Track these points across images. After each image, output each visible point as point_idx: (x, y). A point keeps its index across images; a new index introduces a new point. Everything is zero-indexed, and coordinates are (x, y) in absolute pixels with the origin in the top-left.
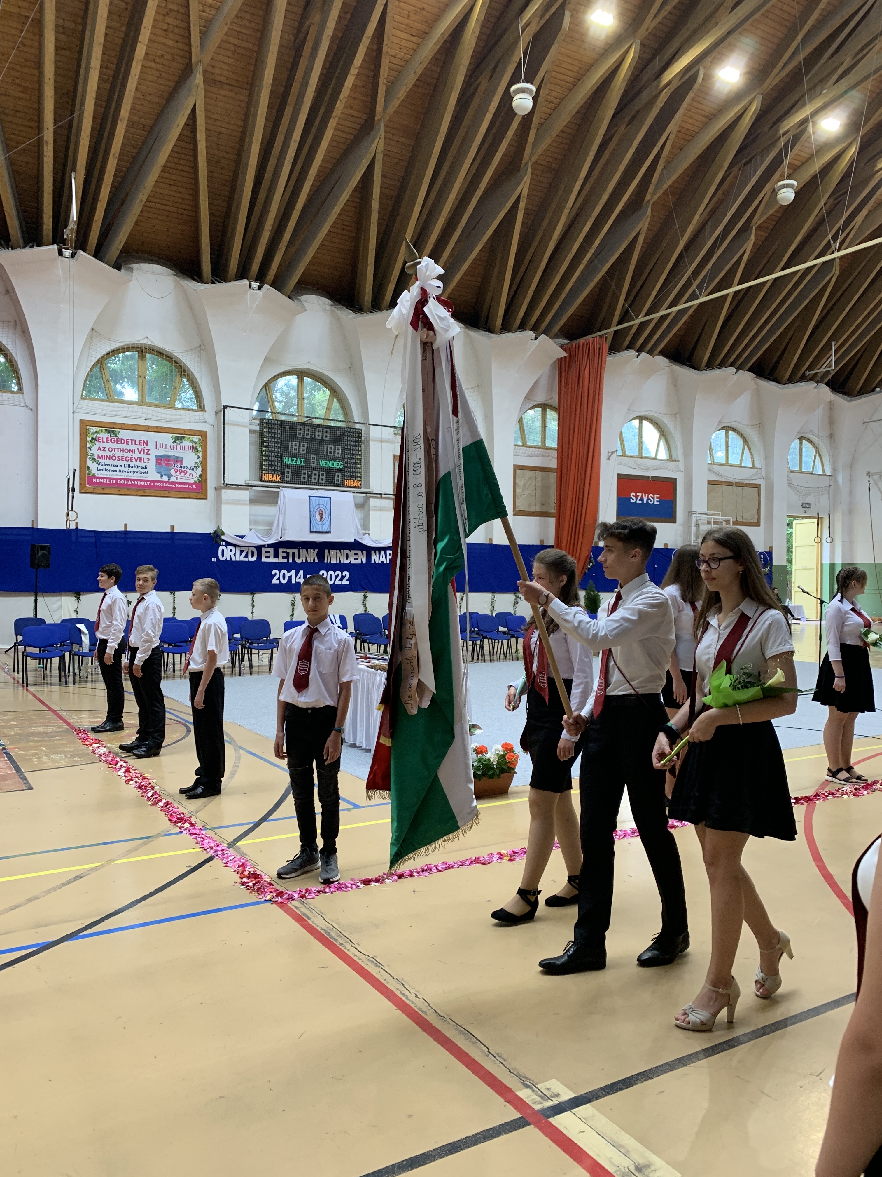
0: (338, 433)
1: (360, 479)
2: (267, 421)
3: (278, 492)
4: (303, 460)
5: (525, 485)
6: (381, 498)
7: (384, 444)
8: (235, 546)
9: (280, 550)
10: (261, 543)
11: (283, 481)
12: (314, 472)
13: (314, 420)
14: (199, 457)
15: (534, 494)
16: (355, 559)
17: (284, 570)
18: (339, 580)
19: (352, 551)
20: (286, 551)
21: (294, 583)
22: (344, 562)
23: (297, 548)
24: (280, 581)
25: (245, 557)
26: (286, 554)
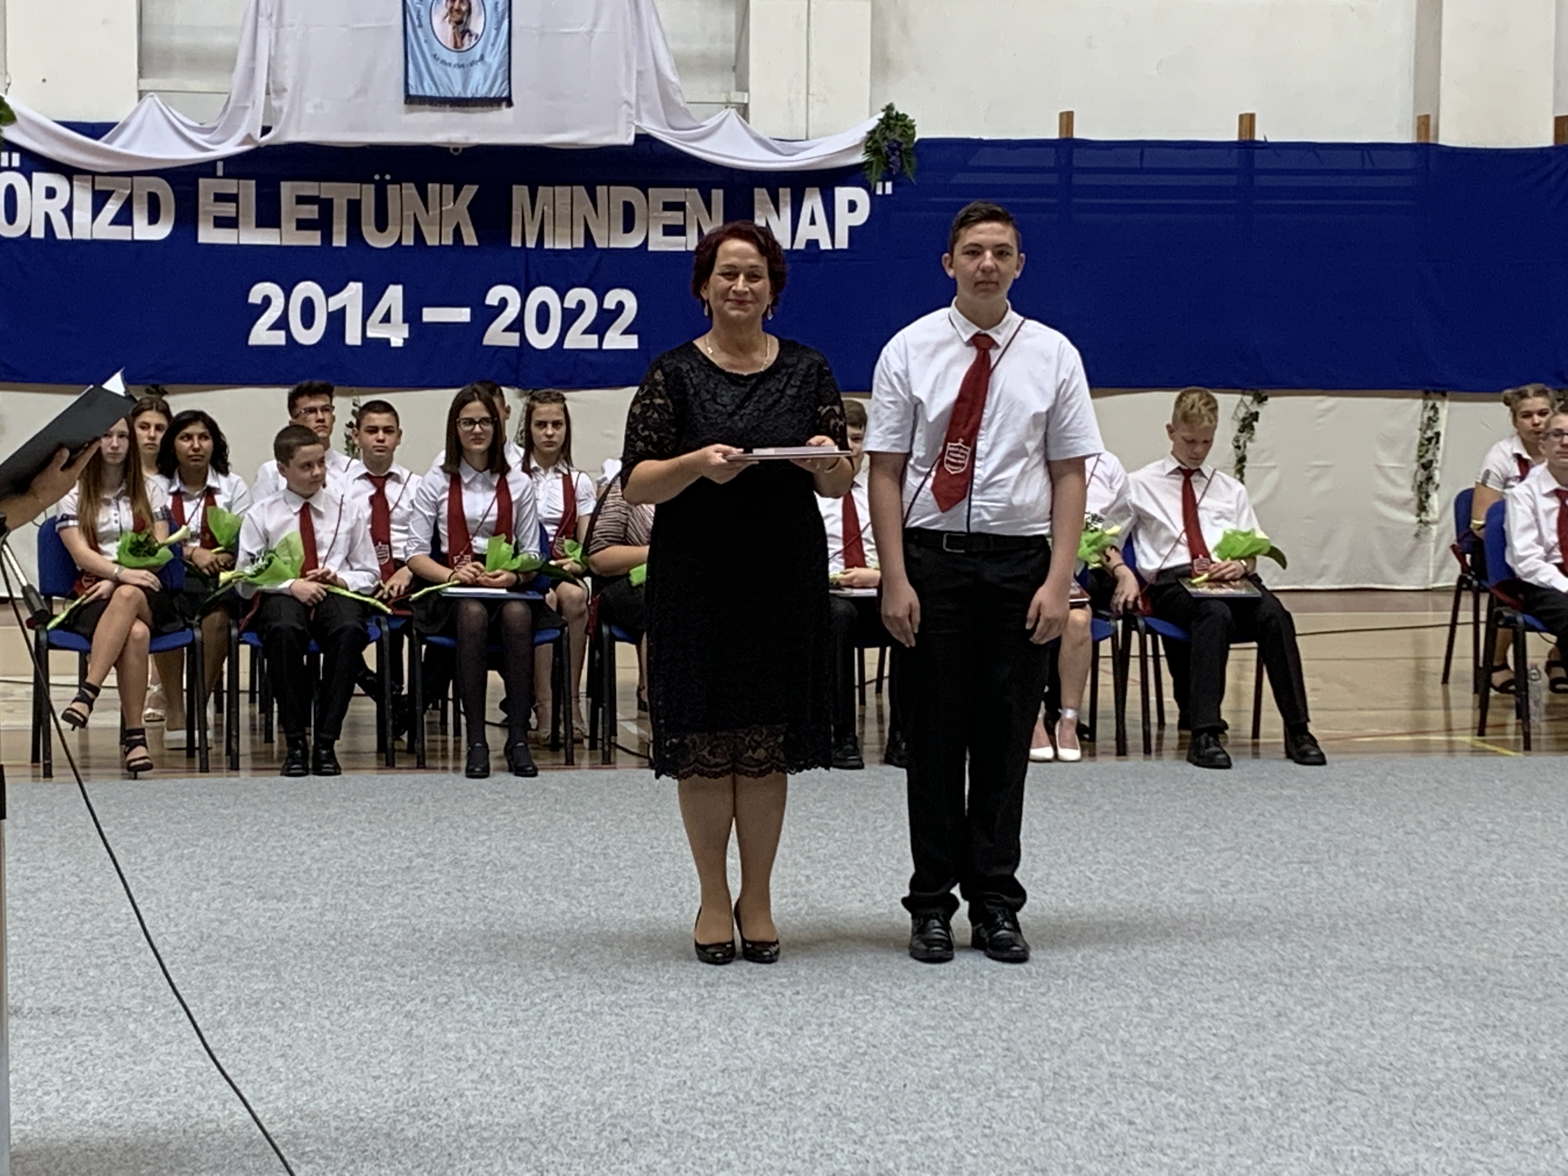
8: (69, 171)
9: (288, 190)
16: (670, 230)
17: (309, 283)
18: (587, 332)
19: (651, 191)
20: (316, 193)
21: (359, 342)
22: (612, 246)
23: (370, 181)
24: (289, 336)
25: (114, 222)
26: (316, 208)
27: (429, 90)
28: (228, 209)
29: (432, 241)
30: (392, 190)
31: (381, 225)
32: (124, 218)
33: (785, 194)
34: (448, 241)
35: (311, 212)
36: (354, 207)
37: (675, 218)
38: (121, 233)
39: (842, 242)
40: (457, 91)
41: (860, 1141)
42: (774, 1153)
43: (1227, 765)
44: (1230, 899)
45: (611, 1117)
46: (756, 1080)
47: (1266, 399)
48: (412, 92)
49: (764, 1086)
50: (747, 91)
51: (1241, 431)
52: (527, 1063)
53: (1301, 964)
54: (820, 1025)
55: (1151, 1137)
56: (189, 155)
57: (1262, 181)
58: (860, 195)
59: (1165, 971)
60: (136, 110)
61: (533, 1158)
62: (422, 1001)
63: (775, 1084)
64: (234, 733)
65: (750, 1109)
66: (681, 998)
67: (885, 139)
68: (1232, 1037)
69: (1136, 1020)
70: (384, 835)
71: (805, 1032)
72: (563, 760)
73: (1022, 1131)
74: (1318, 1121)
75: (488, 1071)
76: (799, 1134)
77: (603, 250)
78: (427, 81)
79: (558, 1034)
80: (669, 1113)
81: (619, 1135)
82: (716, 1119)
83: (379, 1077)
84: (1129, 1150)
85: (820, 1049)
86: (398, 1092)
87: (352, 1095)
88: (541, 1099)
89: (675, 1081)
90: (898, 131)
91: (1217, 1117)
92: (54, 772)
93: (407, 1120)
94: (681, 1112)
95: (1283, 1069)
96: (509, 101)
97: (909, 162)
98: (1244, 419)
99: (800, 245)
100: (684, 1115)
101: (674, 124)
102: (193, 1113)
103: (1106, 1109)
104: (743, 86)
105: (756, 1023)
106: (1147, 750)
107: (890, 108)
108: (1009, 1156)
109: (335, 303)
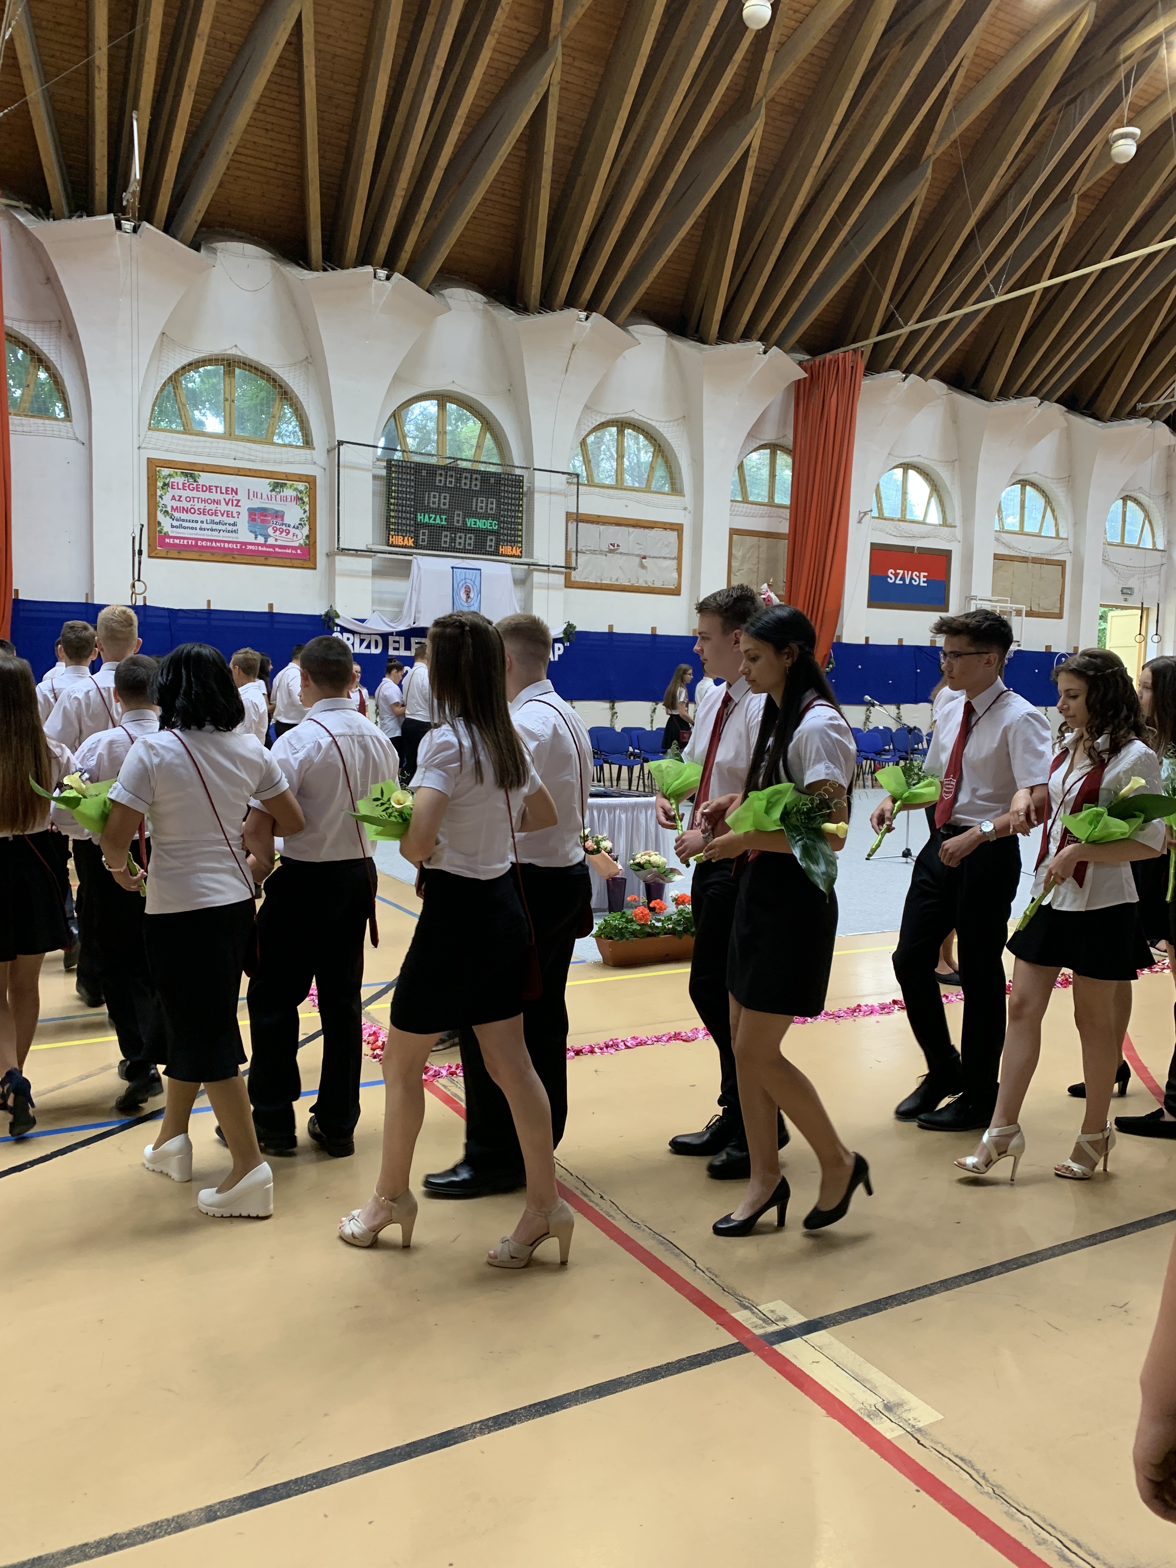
0: (492, 481)
1: (520, 545)
2: (396, 463)
3: (411, 561)
4: (444, 517)
5: (744, 557)
6: (549, 571)
7: (553, 497)
8: (353, 633)
9: (413, 640)
10: (386, 629)
11: (417, 546)
12: (458, 535)
13: (459, 462)
14: (305, 512)
15: (755, 570)
25: (366, 648)
28: (397, 645)
38: (367, 651)
56: (392, 629)
58: (561, 646)
60: (373, 616)
67: (569, 630)
90: (571, 628)
97: (574, 637)
107: (568, 622)
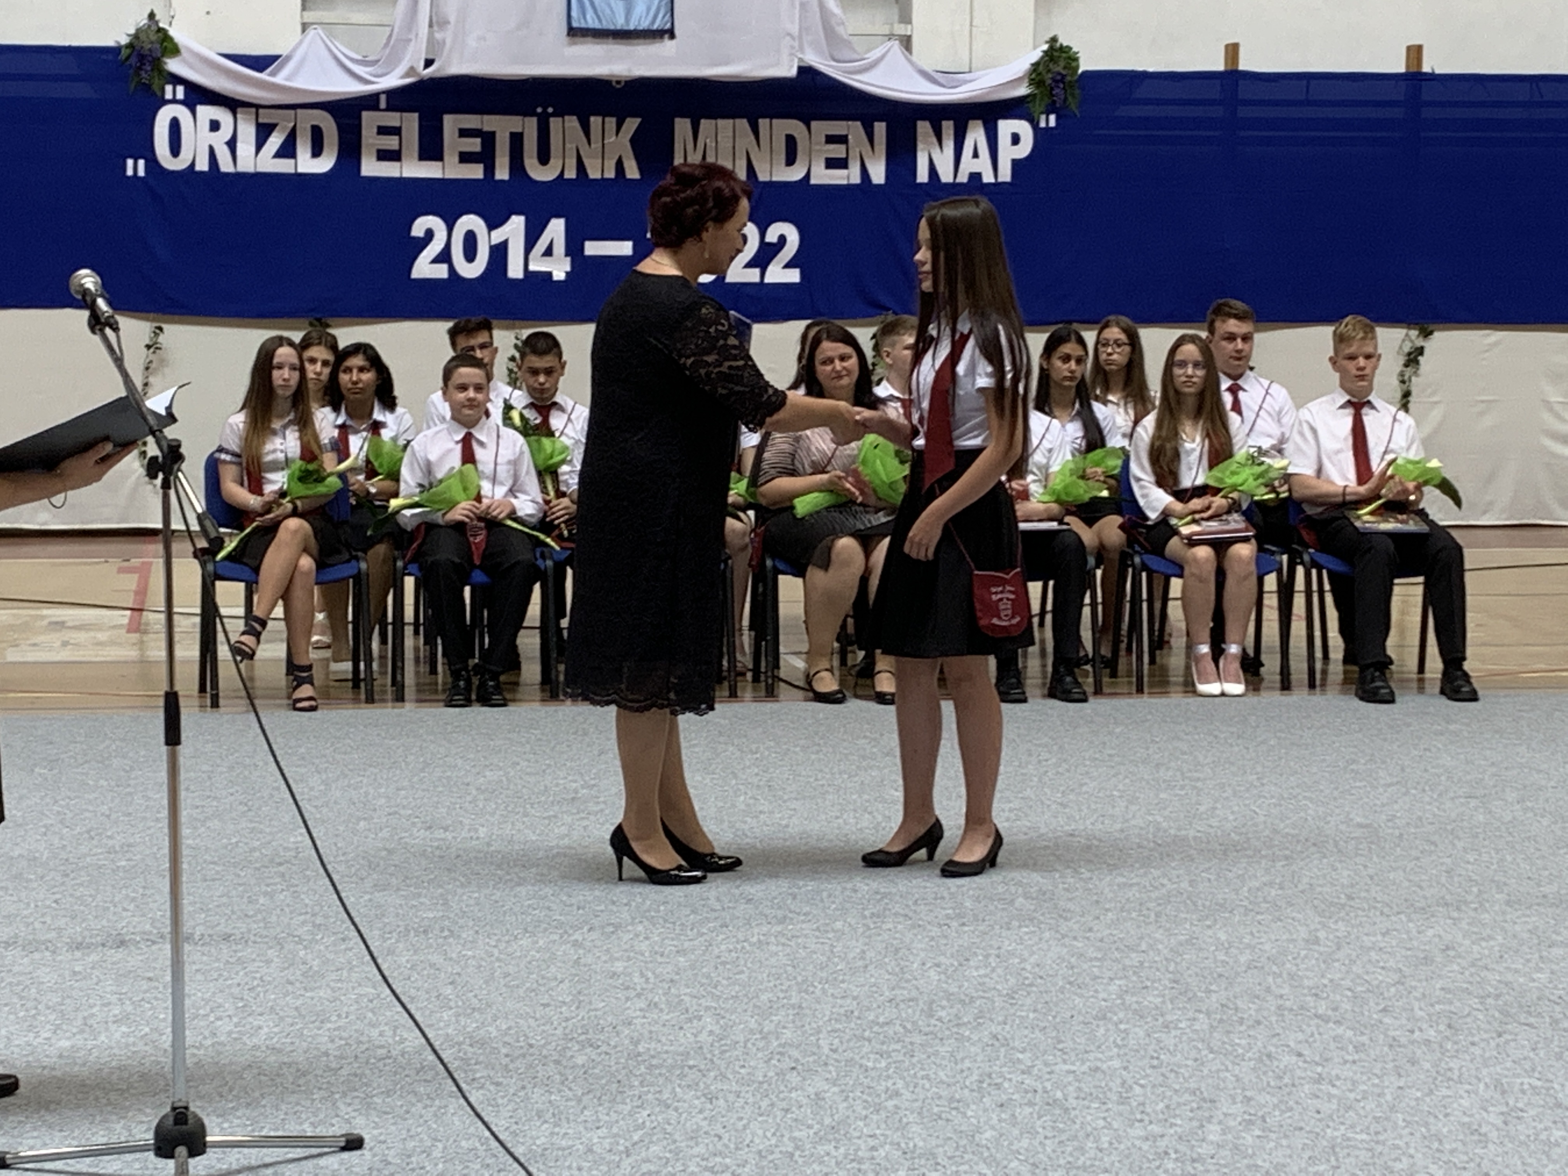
8: (233, 104)
10: (354, 88)
16: (832, 163)
17: (472, 217)
18: (749, 265)
19: (814, 124)
20: (479, 127)
21: (520, 275)
22: (774, 179)
23: (533, 114)
24: (452, 269)
25: (279, 155)
26: (478, 141)
27: (592, 22)
28: (391, 142)
29: (594, 174)
30: (555, 123)
31: (544, 158)
32: (287, 150)
33: (948, 127)
34: (610, 174)
35: (474, 145)
36: (517, 140)
37: (838, 151)
38: (284, 166)
39: (1005, 174)
40: (620, 23)
41: (1027, 1072)
42: (942, 1082)
43: (1392, 701)
44: (1397, 832)
45: (780, 1045)
46: (922, 1010)
47: (1431, 333)
48: (575, 24)
49: (932, 1016)
50: (909, 22)
51: (1406, 365)
52: (695, 991)
53: (1470, 898)
54: (987, 956)
55: (1319, 1069)
56: (352, 88)
57: (1427, 113)
58: (1023, 128)
59: (1332, 904)
60: (300, 43)
61: (702, 1085)
62: (590, 930)
63: (943, 1014)
64: (399, 664)
65: (918, 1039)
66: (846, 929)
67: (1049, 71)
68: (1400, 970)
69: (1303, 953)
70: (549, 766)
71: (972, 963)
72: (727, 693)
73: (1190, 1063)
74: (1487, 1055)
75: (656, 999)
76: (967, 1064)
77: (765, 183)
78: (590, 15)
79: (724, 963)
80: (836, 1041)
81: (788, 1063)
82: (885, 1047)
83: (547, 1005)
84: (1297, 1082)
85: (987, 980)
86: (567, 1020)
87: (522, 1022)
88: (709, 1028)
89: (842, 1011)
90: (1062, 63)
91: (1386, 1049)
92: (222, 702)
93: (576, 1047)
94: (849, 1041)
95: (1451, 1003)
96: (671, 33)
97: (1073, 95)
98: (1409, 354)
99: (963, 178)
100: (852, 1044)
101: (838, 56)
102: (364, 1039)
103: (1275, 1040)
104: (906, 18)
105: (923, 954)
106: (1312, 685)
107: (1054, 40)
108: (1177, 1087)
109: (498, 236)
